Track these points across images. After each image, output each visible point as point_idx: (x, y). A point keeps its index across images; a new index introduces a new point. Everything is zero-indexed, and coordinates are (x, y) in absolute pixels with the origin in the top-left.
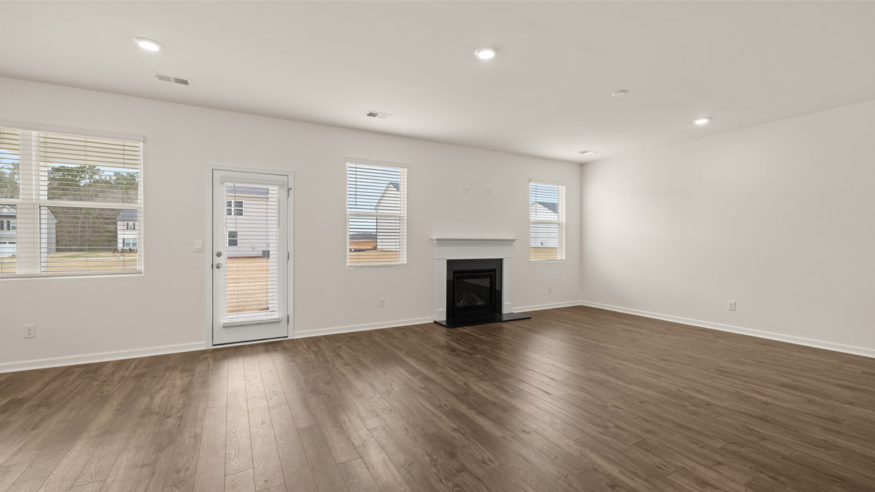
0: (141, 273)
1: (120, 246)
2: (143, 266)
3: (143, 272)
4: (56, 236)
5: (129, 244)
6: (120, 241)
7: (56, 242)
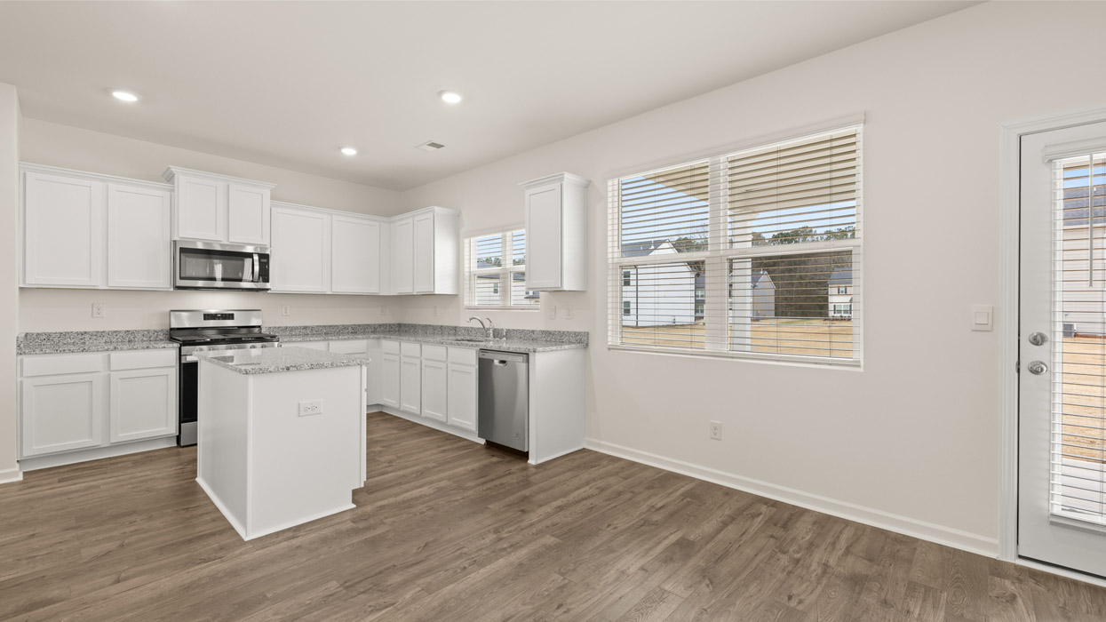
0: (859, 366)
1: (831, 314)
2: (862, 354)
3: (862, 363)
4: (776, 299)
5: (840, 311)
6: (831, 307)
7: (776, 308)
